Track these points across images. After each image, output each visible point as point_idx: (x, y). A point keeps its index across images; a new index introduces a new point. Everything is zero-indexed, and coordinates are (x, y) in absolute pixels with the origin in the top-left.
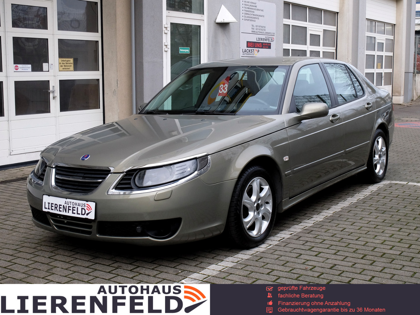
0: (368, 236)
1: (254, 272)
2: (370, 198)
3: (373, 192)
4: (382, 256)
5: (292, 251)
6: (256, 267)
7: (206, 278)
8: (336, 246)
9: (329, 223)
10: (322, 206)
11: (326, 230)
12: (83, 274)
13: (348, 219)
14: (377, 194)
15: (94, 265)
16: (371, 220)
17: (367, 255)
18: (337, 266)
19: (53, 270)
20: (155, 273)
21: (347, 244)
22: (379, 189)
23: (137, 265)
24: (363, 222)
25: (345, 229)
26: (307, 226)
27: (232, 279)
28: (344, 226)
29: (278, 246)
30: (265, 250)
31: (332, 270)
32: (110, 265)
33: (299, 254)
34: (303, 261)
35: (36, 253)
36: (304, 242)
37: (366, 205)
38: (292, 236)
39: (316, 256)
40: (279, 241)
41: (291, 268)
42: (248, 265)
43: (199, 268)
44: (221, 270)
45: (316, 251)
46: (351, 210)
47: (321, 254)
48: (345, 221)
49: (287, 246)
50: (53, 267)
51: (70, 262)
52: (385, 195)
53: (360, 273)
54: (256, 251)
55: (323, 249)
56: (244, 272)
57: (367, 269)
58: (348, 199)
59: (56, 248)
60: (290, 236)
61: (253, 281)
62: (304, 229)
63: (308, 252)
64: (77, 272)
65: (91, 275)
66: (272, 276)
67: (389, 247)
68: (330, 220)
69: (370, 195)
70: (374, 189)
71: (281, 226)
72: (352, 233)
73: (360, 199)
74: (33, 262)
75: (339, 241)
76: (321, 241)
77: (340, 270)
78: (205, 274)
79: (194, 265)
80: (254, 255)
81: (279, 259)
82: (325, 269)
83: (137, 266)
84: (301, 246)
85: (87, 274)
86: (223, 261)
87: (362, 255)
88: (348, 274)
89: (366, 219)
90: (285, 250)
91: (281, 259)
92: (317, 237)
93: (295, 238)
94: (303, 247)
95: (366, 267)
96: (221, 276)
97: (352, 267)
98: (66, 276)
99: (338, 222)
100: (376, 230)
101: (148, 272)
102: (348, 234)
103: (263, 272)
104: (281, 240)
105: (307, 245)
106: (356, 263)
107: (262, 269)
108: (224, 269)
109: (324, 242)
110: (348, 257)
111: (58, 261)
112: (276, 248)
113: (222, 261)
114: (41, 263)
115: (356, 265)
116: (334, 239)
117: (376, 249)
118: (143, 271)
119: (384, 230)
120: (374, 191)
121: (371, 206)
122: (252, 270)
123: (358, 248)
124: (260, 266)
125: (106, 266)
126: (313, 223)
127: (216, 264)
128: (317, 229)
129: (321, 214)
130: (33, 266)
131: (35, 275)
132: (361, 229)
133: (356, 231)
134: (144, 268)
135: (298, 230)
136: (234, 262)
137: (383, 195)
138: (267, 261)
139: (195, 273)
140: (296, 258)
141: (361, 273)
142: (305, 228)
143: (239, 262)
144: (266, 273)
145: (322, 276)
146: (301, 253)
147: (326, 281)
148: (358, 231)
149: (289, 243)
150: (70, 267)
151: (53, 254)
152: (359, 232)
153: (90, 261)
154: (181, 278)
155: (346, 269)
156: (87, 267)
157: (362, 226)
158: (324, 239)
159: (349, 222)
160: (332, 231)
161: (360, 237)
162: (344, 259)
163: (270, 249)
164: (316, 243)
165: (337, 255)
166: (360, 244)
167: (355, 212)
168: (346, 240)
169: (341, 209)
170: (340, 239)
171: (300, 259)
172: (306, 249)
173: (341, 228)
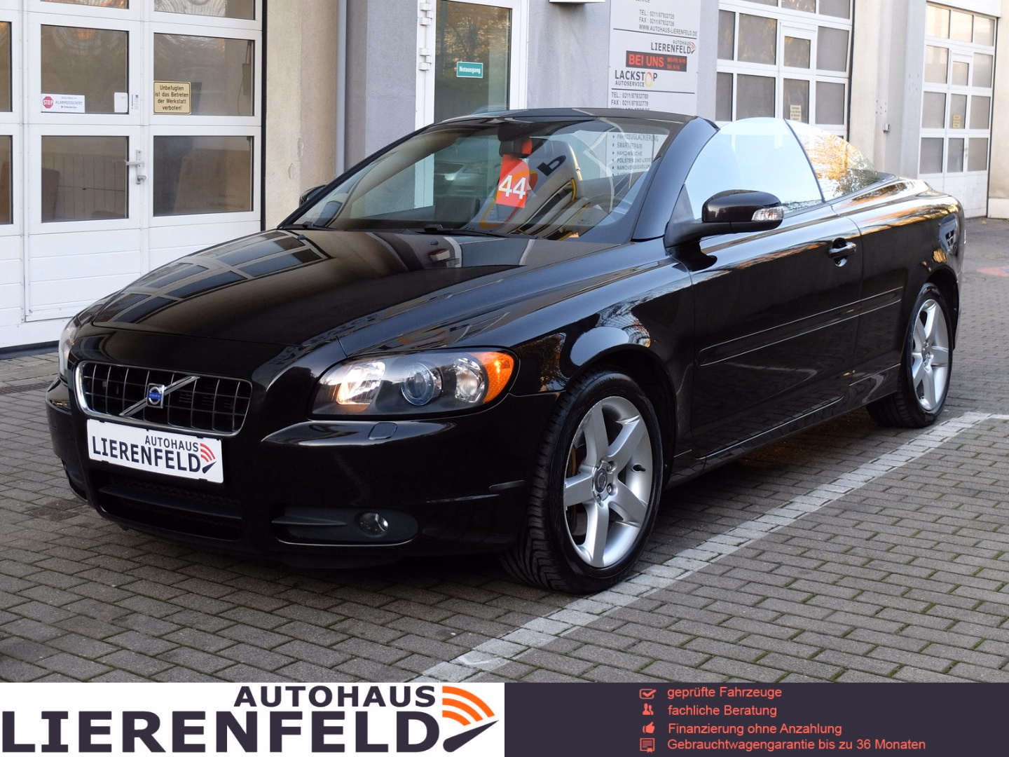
0: (938, 555)
1: (646, 641)
2: (939, 456)
3: (945, 441)
4: (974, 609)
5: (742, 589)
6: (651, 629)
7: (521, 652)
8: (856, 577)
9: (837, 519)
10: (816, 474)
11: (828, 536)
12: (204, 631)
13: (884, 508)
14: (956, 446)
15: (235, 611)
16: (943, 513)
17: (936, 603)
18: (858, 632)
19: (127, 620)
20: (390, 634)
21: (885, 573)
22: (962, 434)
23: (344, 613)
24: (924, 519)
25: (878, 533)
26: (778, 525)
27: (590, 658)
28: (874, 527)
29: (705, 573)
30: (672, 584)
31: (846, 641)
32: (275, 612)
33: (760, 595)
34: (771, 615)
35: (85, 575)
36: (774, 566)
37: (928, 474)
38: (742, 549)
39: (804, 602)
40: (708, 561)
41: (740, 634)
42: (628, 622)
43: (504, 626)
44: (562, 632)
45: (803, 589)
46: (891, 487)
47: (818, 597)
48: (876, 514)
49: (728, 574)
50: (128, 611)
51: (171, 601)
52: (979, 449)
53: (919, 652)
54: (649, 586)
55: (822, 585)
56: (618, 639)
57: (939, 641)
58: (883, 457)
59: (137, 562)
60: (737, 548)
61: (644, 663)
62: (772, 531)
63: (784, 593)
64: (189, 627)
65: (226, 635)
66: (690, 652)
67: (994, 585)
68: (837, 512)
69: (938, 448)
70: (946, 434)
71: (712, 523)
72: (895, 545)
73: (913, 458)
74: (76, 597)
75: (863, 566)
76: (816, 563)
77: (868, 643)
78: (519, 641)
79: (490, 616)
80: (645, 595)
81: (708, 608)
82: (827, 637)
83: (344, 615)
84: (766, 575)
85: (214, 633)
86: (565, 610)
87: (923, 603)
88: (890, 654)
89: (931, 510)
90: (724, 584)
91: (713, 609)
92: (805, 555)
93: (750, 555)
94: (768, 579)
95: (935, 636)
96: (559, 650)
97: (896, 633)
98: (160, 637)
99: (858, 516)
100: (958, 539)
101: (372, 632)
102: (885, 546)
103: (668, 642)
104: (713, 558)
105: (779, 573)
106: (907, 625)
107: (665, 632)
108: (566, 630)
109: (825, 566)
110: (886, 609)
111: (142, 597)
112: (702, 579)
113: (563, 609)
114: (98, 600)
115: (907, 631)
116: (851, 559)
117: (960, 589)
118: (358, 629)
119: (978, 540)
120: (948, 439)
121: (944, 477)
122: (641, 636)
123: (911, 585)
124: (659, 626)
125: (264, 614)
126: (795, 518)
127: (546, 618)
128: (805, 533)
129: (815, 494)
130: (76, 608)
131: (81, 631)
132: (918, 536)
133: (906, 540)
134: (361, 622)
135: (756, 535)
136: (592, 614)
137: (973, 448)
138: (677, 612)
139: (494, 639)
140: (754, 606)
141: (923, 652)
142: (773, 528)
143: (605, 614)
144: (677, 644)
145: (821, 657)
146: (764, 594)
147: (833, 670)
148: (912, 542)
149: (735, 567)
150: (172, 612)
151: (129, 579)
152: (914, 544)
153: (224, 598)
154: (455, 650)
155: (884, 639)
156: (216, 615)
157: (920, 527)
158: (823, 558)
159: (887, 516)
160: (843, 538)
161: (916, 557)
162: (877, 613)
163: (685, 581)
164: (804, 568)
165: (858, 602)
166: (918, 575)
167: (902, 491)
168: (881, 562)
169: (866, 482)
170: (866, 560)
171: (764, 609)
172: (779, 585)
173: (865, 532)
